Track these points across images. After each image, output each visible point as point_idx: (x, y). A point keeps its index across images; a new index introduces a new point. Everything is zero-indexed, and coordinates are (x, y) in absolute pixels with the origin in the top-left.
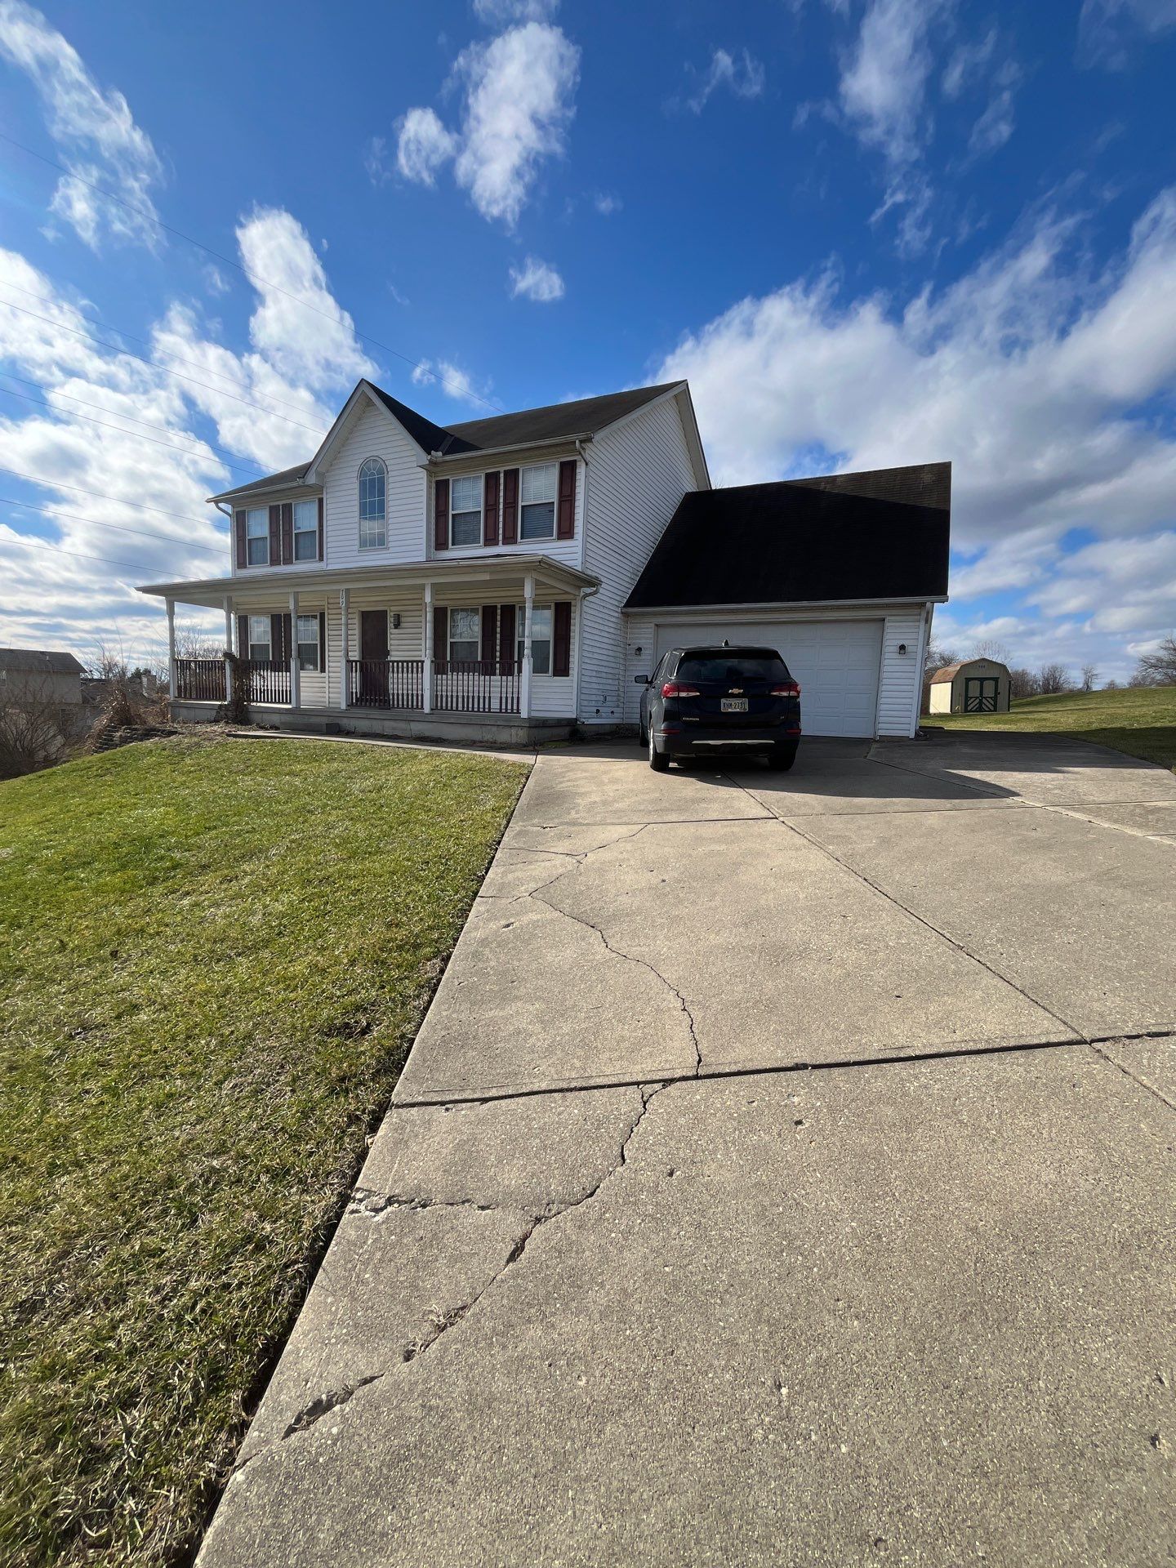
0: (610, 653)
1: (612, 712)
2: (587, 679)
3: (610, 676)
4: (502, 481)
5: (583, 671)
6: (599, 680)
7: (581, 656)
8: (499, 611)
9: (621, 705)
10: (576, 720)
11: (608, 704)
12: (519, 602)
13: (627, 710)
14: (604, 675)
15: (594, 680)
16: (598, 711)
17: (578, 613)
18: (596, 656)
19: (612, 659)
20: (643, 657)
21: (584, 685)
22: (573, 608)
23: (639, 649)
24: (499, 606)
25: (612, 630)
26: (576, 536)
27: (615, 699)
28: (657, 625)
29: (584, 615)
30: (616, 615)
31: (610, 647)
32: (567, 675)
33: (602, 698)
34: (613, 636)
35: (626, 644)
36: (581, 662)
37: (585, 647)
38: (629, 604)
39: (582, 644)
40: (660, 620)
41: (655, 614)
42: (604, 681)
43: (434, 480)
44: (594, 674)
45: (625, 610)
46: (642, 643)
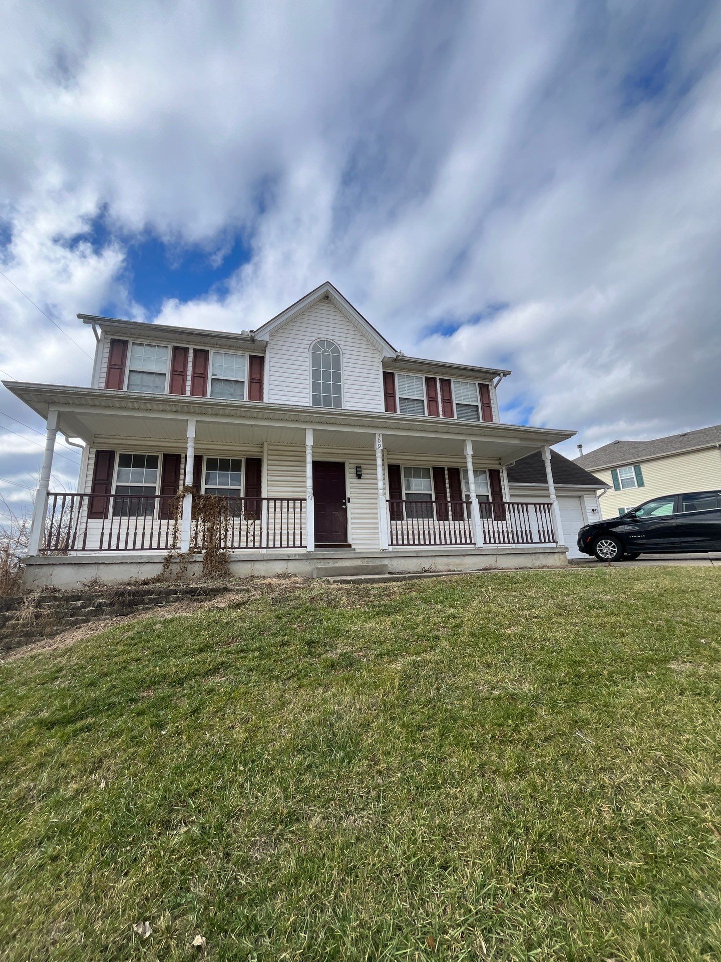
4: (438, 384)
8: (446, 472)
12: (462, 467)
17: (505, 477)
22: (501, 474)
24: (446, 468)
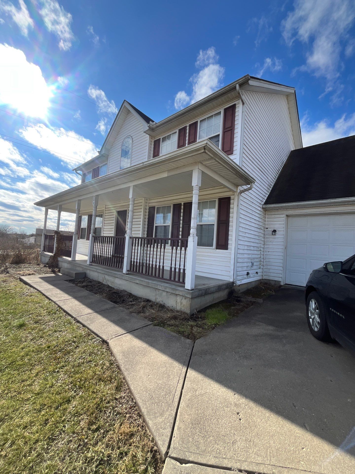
0: (256, 233)
1: (257, 273)
2: (241, 251)
3: (255, 249)
4: (188, 131)
5: (239, 246)
6: (249, 252)
7: (237, 235)
8: (182, 207)
9: (262, 267)
10: (233, 283)
11: (254, 267)
13: (265, 270)
14: (252, 248)
15: (246, 252)
16: (248, 274)
17: (236, 204)
18: (247, 235)
19: (257, 237)
20: (277, 236)
21: (239, 256)
22: (232, 201)
23: (275, 231)
24: (182, 203)
25: (257, 219)
26: (234, 153)
27: (258, 264)
28: (287, 216)
29: (240, 207)
30: (259, 209)
31: (256, 230)
32: (226, 248)
33: (250, 264)
34: (257, 223)
35: (264, 228)
36: (237, 240)
37: (241, 229)
38: (267, 203)
39: (238, 226)
40: (290, 212)
41: (287, 208)
42: (252, 252)
43: (153, 141)
44: (246, 248)
45: (264, 206)
46: (276, 227)
